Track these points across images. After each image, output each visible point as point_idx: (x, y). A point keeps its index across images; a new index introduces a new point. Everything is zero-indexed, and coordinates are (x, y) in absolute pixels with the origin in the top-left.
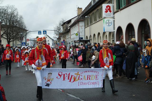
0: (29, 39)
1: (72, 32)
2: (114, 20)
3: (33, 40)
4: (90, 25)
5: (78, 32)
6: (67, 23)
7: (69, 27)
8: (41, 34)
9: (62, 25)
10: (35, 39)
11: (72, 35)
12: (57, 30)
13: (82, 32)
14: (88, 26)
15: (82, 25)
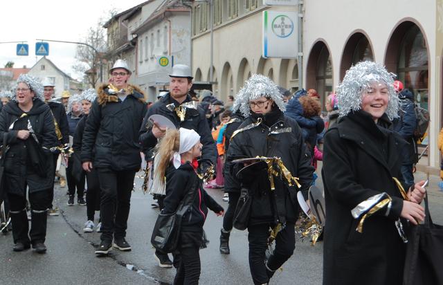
1: (141, 53)
2: (302, 18)
4: (214, 30)
5: (166, 53)
6: (126, 19)
7: (133, 34)
8: (27, 55)
9: (108, 25)
10: (2, 71)
11: (144, 62)
12: (89, 43)
13: (181, 53)
14: (203, 33)
15: (182, 28)
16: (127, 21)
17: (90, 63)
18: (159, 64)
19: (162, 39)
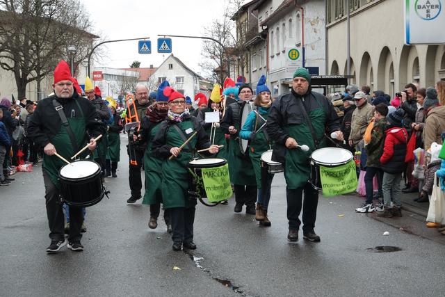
0: (100, 73)
3: (118, 76)
4: (350, 17)
5: (298, 45)
6: (255, 9)
7: (262, 25)
8: (150, 52)
9: (236, 17)
10: (127, 72)
12: (215, 38)
14: (339, 20)
15: (316, 15)
16: (257, 11)
18: (289, 58)
19: (294, 29)
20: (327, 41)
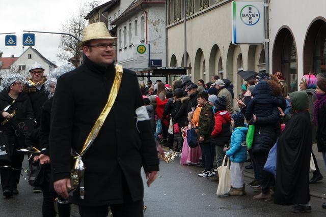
1: (120, 42)
2: (268, 7)
4: (186, 20)
5: (143, 41)
6: (105, 11)
7: (112, 24)
8: (15, 45)
9: (89, 17)
11: (123, 49)
12: (72, 34)
13: (157, 42)
14: (177, 22)
15: (157, 18)
16: (107, 12)
17: (73, 51)
18: (137, 52)
19: (139, 29)
20: (167, 39)
